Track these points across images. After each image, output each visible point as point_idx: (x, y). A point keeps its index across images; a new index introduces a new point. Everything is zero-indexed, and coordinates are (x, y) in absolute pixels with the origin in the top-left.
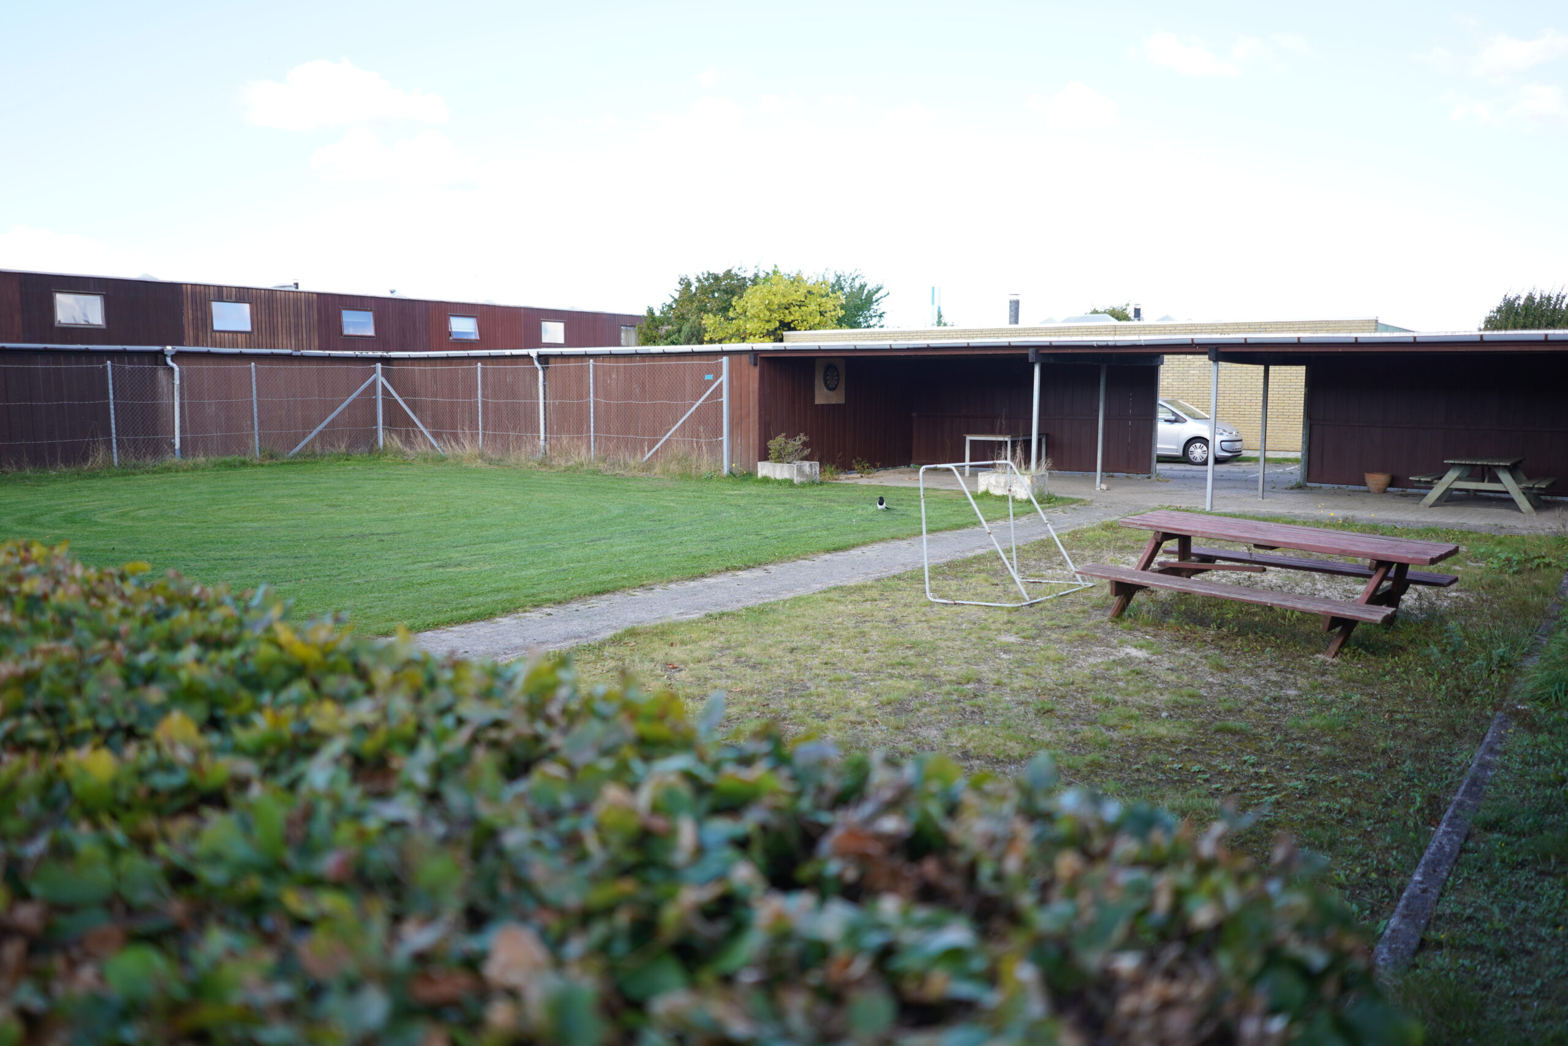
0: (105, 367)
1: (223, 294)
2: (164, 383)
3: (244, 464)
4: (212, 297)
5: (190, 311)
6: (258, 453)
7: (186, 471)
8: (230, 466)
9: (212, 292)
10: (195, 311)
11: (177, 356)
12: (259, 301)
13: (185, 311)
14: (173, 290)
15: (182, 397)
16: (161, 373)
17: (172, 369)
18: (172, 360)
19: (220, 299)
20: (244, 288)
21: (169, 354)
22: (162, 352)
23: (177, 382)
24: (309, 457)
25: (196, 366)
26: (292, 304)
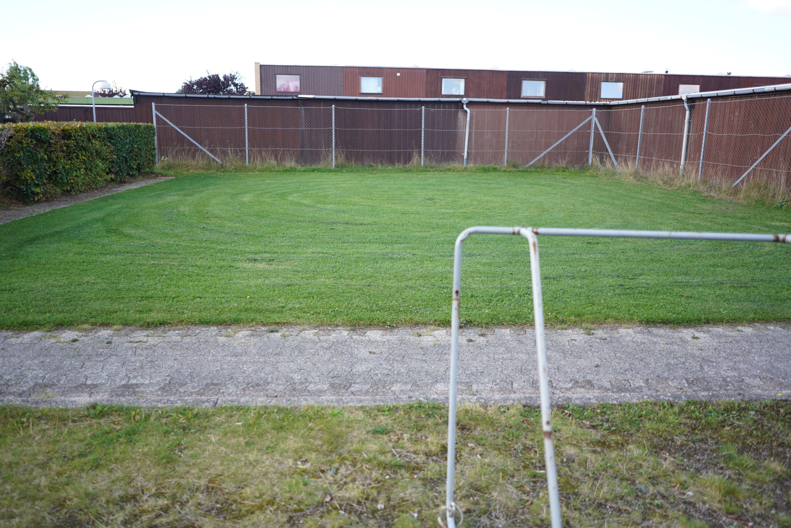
0: (421, 110)
1: (608, 77)
2: (462, 119)
3: (495, 170)
4: (602, 80)
5: (589, 88)
6: (505, 164)
7: (458, 171)
8: (486, 170)
9: (602, 77)
10: (592, 88)
11: (470, 104)
12: (629, 81)
13: (586, 88)
14: (582, 76)
15: (470, 128)
16: (460, 114)
17: (466, 111)
18: (467, 107)
19: (607, 80)
20: (621, 74)
21: (465, 103)
22: (460, 102)
23: (468, 119)
24: (540, 168)
25: (480, 110)
26: (648, 82)
